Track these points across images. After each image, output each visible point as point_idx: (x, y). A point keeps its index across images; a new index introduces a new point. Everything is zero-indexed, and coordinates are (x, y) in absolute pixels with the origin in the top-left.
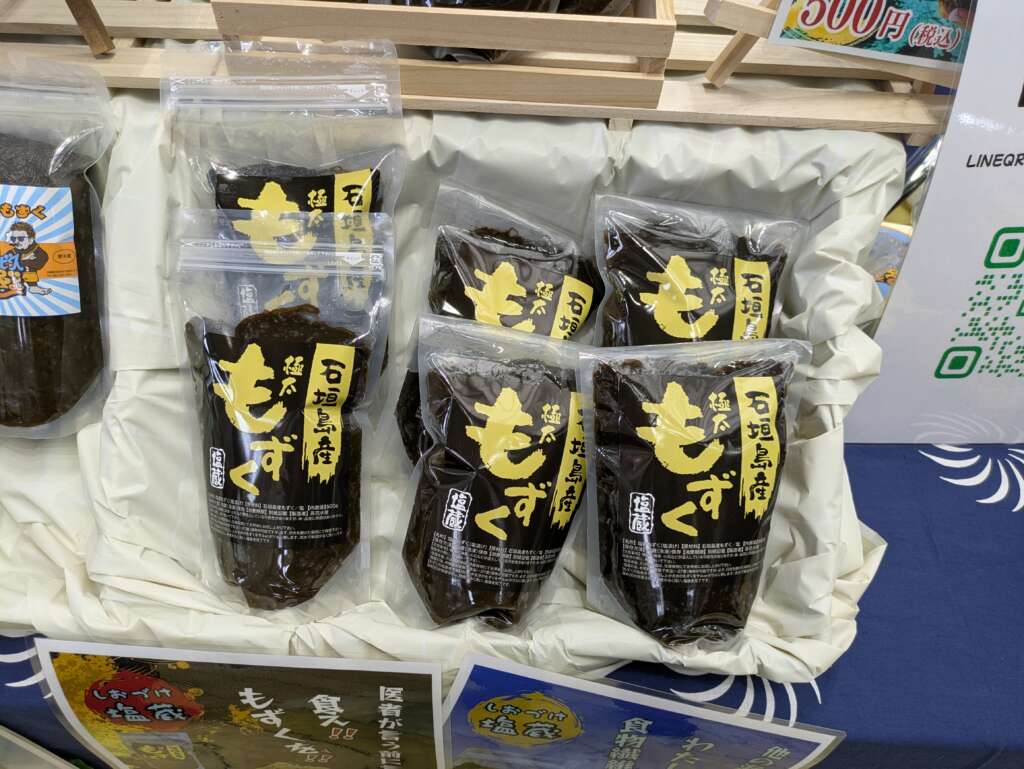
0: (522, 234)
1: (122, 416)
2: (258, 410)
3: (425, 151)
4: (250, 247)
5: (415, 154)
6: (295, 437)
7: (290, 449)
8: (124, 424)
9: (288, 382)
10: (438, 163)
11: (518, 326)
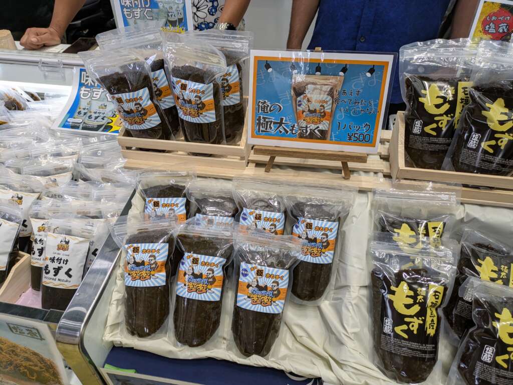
0: (493, 246)
1: (353, 302)
2: (408, 306)
3: (463, 217)
4: (398, 246)
5: (458, 218)
6: (423, 318)
7: (421, 322)
8: (354, 306)
9: (419, 297)
10: (465, 220)
11: (497, 282)
